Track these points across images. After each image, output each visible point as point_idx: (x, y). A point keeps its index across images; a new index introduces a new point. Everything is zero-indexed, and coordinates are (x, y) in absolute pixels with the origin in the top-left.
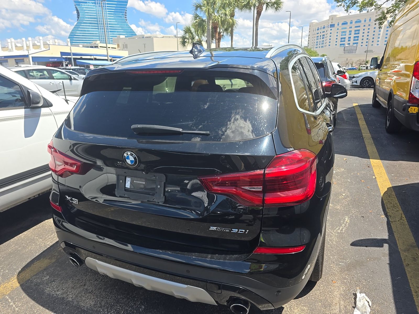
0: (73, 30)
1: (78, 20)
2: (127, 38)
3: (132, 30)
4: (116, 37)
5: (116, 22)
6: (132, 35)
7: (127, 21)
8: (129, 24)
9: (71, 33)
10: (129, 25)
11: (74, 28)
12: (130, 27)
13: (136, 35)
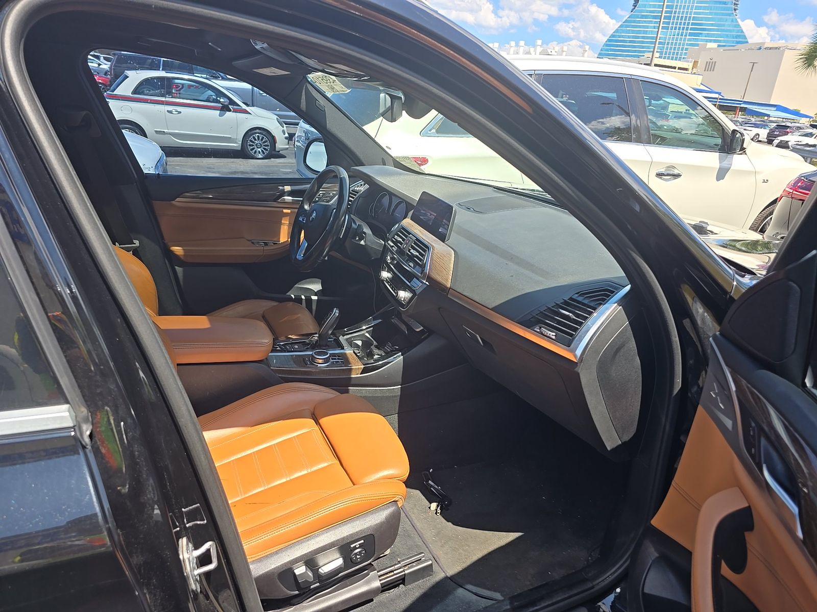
0: (617, 31)
1: (632, 11)
2: (719, 48)
3: (742, 32)
4: (698, 45)
5: (710, 14)
6: (738, 43)
7: (737, 11)
8: (739, 20)
9: (612, 36)
10: (738, 22)
11: (621, 26)
12: (739, 26)
13: (747, 42)
